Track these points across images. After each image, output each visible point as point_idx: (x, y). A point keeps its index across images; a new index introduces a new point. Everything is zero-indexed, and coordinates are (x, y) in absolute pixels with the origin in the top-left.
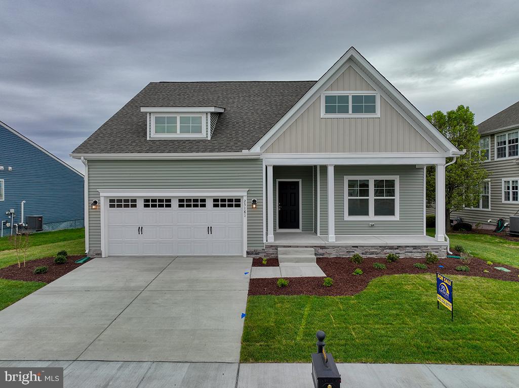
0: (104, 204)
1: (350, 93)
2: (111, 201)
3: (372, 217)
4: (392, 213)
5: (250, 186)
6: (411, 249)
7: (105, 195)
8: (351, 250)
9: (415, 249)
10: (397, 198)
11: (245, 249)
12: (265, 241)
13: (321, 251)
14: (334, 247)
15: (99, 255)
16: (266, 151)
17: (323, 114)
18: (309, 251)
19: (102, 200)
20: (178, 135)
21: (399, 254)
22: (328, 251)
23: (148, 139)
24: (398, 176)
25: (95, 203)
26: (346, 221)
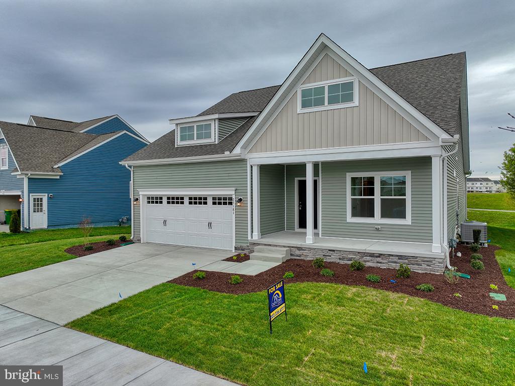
0: (143, 201)
1: (326, 83)
2: (148, 198)
3: (377, 219)
4: (402, 215)
5: (237, 185)
6: (396, 259)
7: (143, 193)
8: (327, 254)
9: (400, 259)
10: (408, 198)
11: (234, 245)
12: (249, 238)
13: (298, 252)
14: (310, 249)
15: (139, 240)
16: (250, 151)
17: (299, 110)
18: (281, 251)
19: (141, 197)
20: (196, 142)
21: (381, 263)
22: (305, 253)
23: (176, 147)
24: (410, 171)
25: (137, 199)
26: (348, 223)
